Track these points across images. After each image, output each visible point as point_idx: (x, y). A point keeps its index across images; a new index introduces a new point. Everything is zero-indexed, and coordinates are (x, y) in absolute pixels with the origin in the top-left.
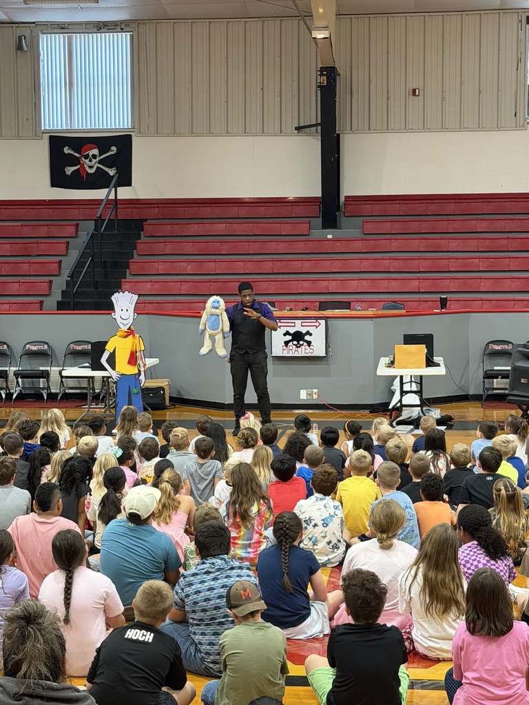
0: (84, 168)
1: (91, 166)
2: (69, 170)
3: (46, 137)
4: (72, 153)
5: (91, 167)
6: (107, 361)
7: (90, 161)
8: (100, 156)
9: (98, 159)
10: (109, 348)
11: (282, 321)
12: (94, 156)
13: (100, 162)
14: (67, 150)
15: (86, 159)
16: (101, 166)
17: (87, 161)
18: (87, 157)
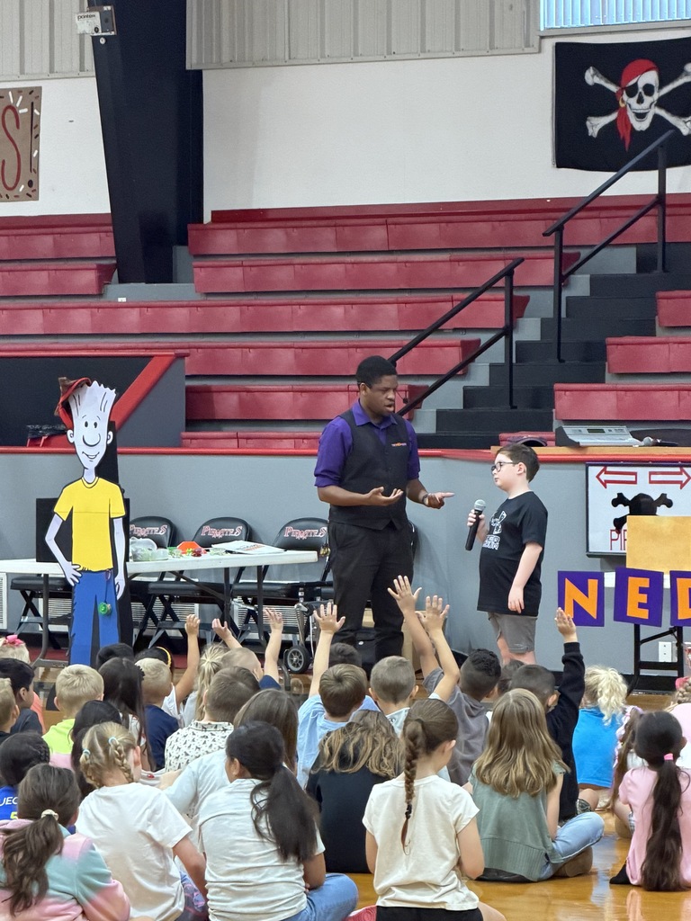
0: (627, 118)
1: (641, 112)
2: (596, 125)
3: (549, 46)
4: (602, 82)
5: (641, 116)
6: (56, 539)
7: (640, 101)
8: (661, 87)
9: (656, 96)
10: (61, 510)
11: (609, 469)
12: (649, 90)
13: (661, 103)
14: (591, 77)
15: (631, 95)
16: (662, 113)
17: (633, 101)
18: (632, 91)
